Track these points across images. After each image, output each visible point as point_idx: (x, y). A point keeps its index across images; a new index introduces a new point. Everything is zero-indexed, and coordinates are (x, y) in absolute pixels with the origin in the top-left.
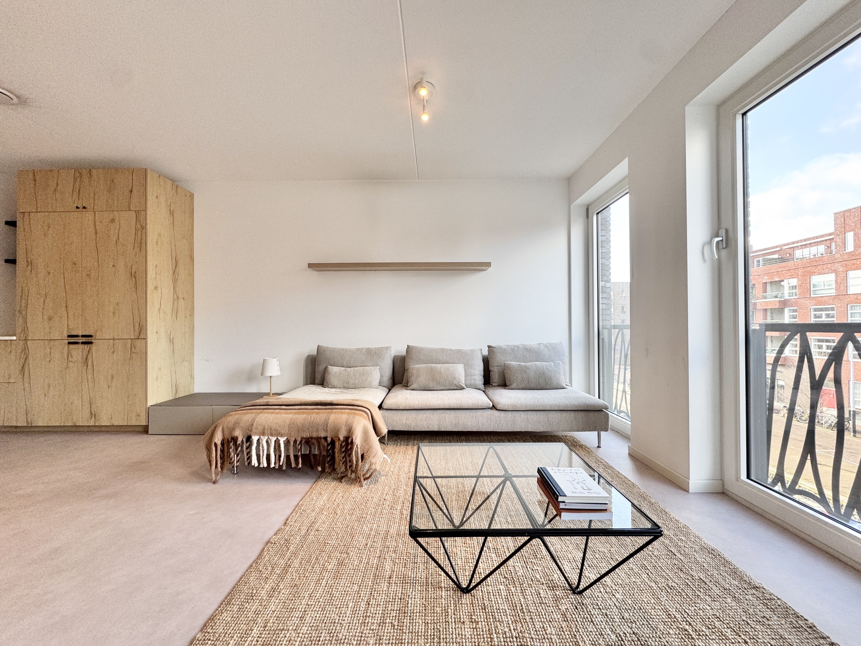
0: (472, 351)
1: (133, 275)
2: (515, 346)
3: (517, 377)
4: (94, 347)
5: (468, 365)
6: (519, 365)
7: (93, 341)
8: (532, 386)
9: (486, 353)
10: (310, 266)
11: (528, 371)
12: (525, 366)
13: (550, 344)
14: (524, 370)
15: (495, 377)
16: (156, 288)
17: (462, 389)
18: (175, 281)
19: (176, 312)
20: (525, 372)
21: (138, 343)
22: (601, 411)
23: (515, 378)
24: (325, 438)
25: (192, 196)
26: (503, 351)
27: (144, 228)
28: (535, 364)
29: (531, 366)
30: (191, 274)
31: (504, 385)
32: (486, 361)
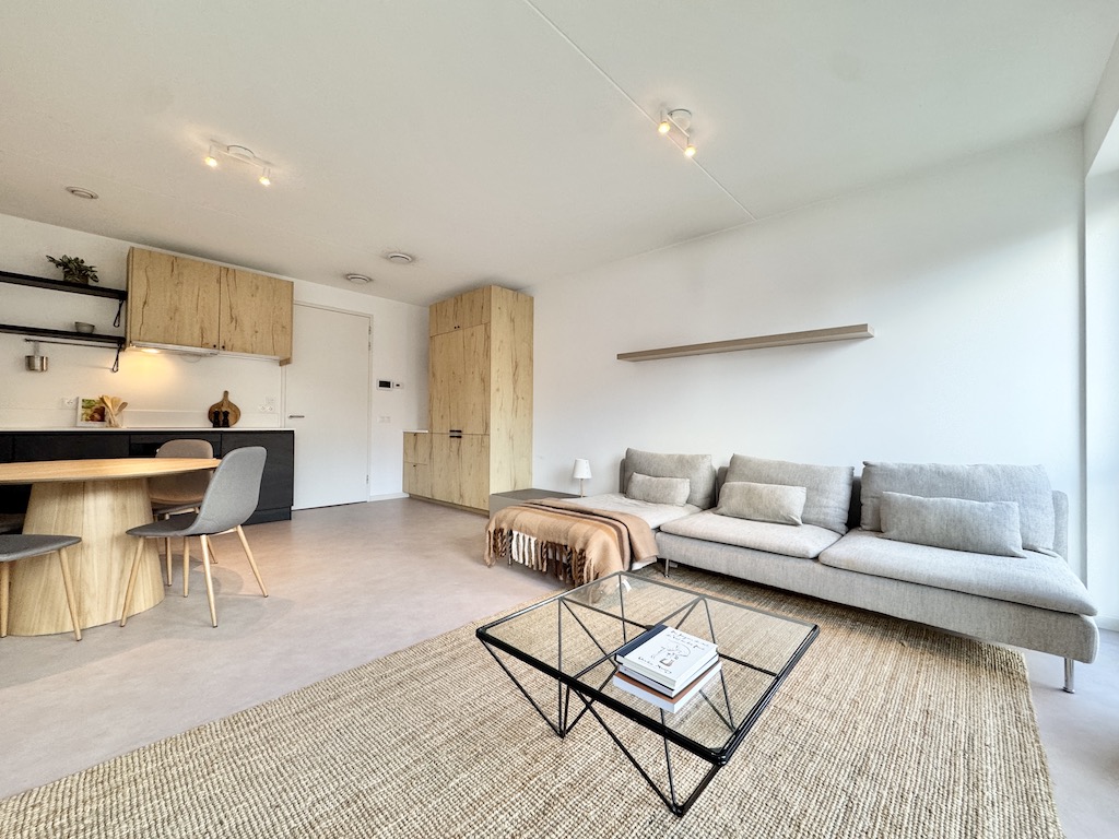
0: (831, 469)
1: (483, 380)
2: (915, 466)
3: (900, 520)
4: (462, 440)
5: (817, 490)
6: (909, 499)
7: (462, 436)
8: (931, 540)
9: (858, 473)
10: (620, 357)
11: (924, 512)
12: (921, 503)
13: (1004, 469)
14: (916, 510)
15: (867, 515)
16: (498, 390)
17: (796, 524)
18: (515, 382)
19: (515, 411)
20: (918, 513)
21: (485, 438)
22: (1076, 615)
23: (896, 520)
24: (566, 546)
25: (532, 299)
26: (889, 474)
27: (489, 337)
28: (943, 502)
29: (934, 504)
30: (531, 375)
31: (878, 531)
32: (856, 489)
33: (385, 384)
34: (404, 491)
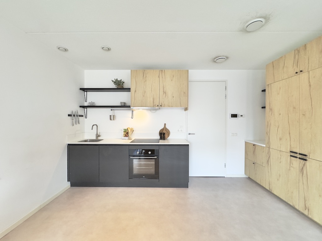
7: (307, 159)
33: (234, 116)
34: (245, 174)
